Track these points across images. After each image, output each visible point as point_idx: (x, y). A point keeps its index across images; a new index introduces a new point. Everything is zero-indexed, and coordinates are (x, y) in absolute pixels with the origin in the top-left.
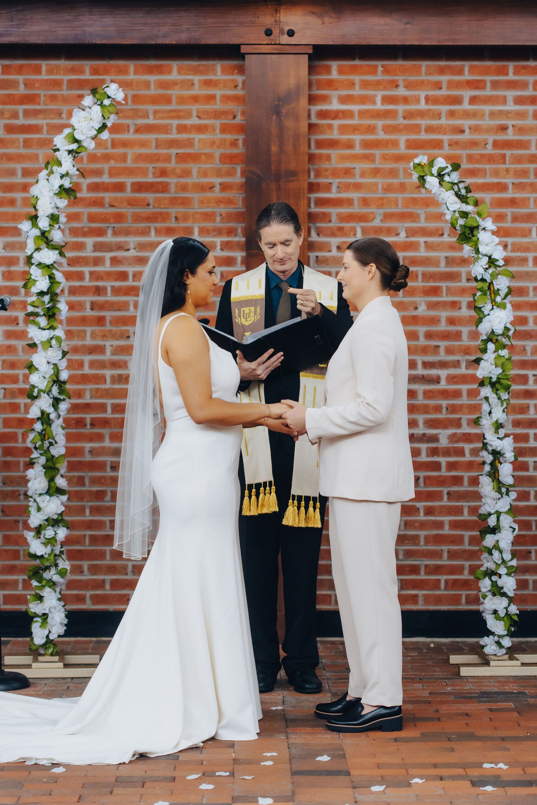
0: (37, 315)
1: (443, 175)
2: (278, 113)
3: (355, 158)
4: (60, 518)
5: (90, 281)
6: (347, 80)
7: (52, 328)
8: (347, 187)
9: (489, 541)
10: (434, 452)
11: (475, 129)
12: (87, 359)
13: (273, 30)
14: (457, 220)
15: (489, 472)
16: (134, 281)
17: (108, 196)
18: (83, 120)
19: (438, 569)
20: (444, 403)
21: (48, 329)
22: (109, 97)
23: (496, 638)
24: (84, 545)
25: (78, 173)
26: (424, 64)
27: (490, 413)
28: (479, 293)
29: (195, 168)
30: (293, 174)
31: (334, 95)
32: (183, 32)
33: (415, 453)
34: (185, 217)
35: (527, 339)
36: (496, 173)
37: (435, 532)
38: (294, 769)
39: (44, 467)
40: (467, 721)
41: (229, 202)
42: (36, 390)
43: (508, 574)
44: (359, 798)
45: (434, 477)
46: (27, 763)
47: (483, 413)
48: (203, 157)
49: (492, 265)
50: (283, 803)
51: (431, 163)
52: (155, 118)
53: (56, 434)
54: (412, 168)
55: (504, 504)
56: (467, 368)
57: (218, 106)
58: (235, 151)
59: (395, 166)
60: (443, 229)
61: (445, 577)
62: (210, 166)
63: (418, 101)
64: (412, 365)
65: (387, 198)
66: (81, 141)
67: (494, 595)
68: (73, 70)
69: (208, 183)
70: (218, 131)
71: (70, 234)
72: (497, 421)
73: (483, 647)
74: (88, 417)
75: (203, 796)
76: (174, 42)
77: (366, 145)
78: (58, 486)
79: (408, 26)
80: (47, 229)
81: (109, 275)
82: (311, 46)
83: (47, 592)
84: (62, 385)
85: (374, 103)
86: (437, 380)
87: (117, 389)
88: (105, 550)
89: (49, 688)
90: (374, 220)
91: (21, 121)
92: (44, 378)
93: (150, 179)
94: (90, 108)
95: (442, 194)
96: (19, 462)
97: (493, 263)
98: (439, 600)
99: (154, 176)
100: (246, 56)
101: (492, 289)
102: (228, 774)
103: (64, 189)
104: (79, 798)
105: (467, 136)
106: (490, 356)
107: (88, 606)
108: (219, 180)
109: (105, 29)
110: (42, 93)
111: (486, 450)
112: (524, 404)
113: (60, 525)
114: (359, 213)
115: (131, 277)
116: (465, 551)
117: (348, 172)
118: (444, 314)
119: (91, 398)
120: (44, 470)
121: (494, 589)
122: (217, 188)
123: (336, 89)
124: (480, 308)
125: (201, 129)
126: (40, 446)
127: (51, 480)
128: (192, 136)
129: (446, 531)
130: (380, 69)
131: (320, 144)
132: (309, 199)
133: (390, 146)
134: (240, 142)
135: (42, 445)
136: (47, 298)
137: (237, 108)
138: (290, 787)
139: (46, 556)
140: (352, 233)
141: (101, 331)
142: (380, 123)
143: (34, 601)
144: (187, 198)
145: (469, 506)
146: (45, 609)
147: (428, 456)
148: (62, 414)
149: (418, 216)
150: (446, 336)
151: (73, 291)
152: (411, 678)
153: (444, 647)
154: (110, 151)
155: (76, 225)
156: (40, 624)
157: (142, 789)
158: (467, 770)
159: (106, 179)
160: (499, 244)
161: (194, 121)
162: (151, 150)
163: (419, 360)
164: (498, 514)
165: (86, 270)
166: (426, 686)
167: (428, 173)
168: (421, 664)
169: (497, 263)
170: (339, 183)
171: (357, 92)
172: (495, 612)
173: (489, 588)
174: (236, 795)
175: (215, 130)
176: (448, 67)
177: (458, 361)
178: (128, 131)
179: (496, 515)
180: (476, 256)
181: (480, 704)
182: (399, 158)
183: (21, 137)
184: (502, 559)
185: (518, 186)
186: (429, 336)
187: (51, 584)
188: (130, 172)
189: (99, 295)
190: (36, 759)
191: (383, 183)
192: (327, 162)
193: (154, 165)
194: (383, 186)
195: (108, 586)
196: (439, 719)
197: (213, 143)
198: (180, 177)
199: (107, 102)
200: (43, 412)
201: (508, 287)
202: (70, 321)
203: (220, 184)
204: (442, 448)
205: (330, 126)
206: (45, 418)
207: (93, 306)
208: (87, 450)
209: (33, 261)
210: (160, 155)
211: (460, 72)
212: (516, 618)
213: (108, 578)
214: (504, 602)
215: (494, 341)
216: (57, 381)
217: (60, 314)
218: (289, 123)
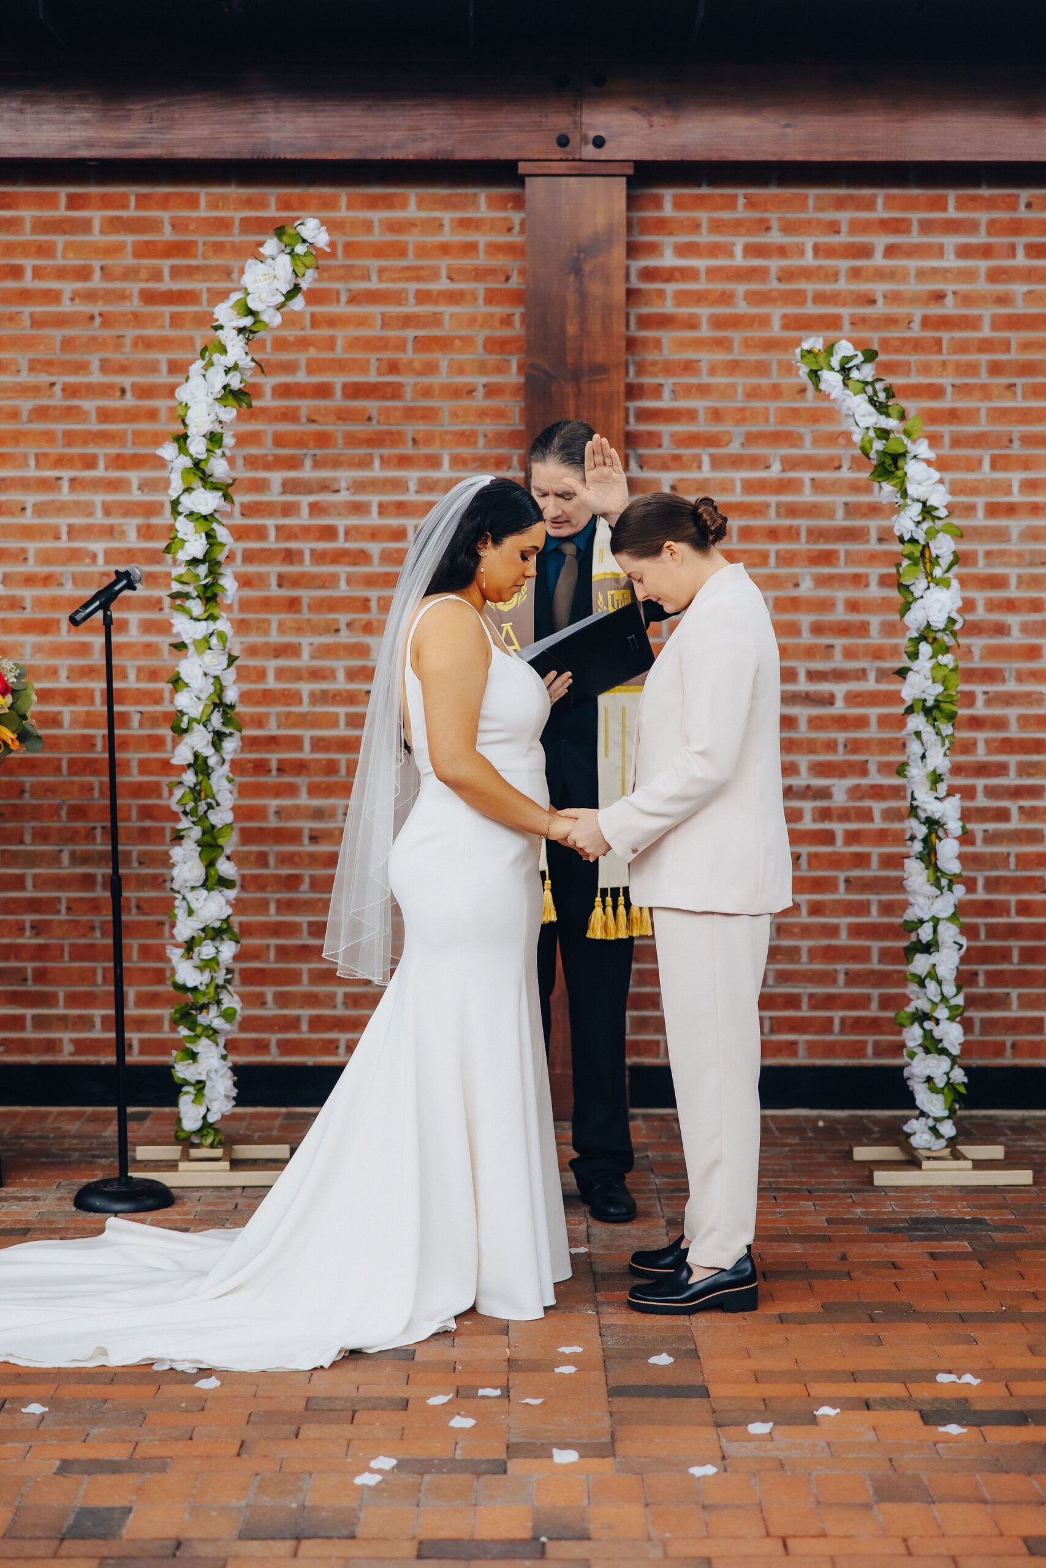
0: (186, 596)
1: (850, 369)
2: (576, 269)
3: (700, 343)
4: (225, 926)
5: (277, 540)
6: (688, 218)
7: (212, 618)
8: (687, 391)
9: (920, 964)
10: (825, 814)
11: (894, 298)
12: (272, 665)
13: (570, 136)
14: (871, 442)
15: (920, 853)
16: (346, 540)
17: (305, 405)
18: (262, 278)
19: (829, 1001)
20: (841, 736)
21: (205, 620)
22: (304, 241)
23: (931, 1123)
24: (268, 961)
25: (253, 364)
26: (812, 193)
27: (923, 757)
28: (906, 563)
29: (444, 360)
30: (601, 370)
31: (668, 242)
32: (424, 140)
33: (792, 816)
34: (429, 439)
35: (974, 635)
36: (926, 369)
37: (825, 942)
38: (613, 1383)
39: (199, 843)
40: (897, 1280)
41: (499, 414)
42: (185, 719)
43: (951, 1019)
44: (731, 1448)
45: (825, 854)
46: (155, 1368)
47: (912, 757)
48: (457, 342)
49: (927, 516)
50: (596, 1459)
51: (830, 349)
52: (380, 280)
53: (219, 791)
54: (799, 357)
55: (944, 906)
56: (877, 681)
57: (482, 260)
58: (508, 333)
59: (764, 356)
60: (840, 458)
61: (841, 1014)
62: (470, 356)
63: (802, 253)
64: (788, 675)
65: (751, 409)
66: (258, 313)
67: (927, 1051)
68: (250, 203)
69: (466, 385)
70: (481, 301)
71: (245, 465)
72: (934, 771)
73: (909, 1135)
74: (274, 758)
75: (457, 1444)
76: (411, 157)
77: (719, 323)
78: (221, 874)
79: (789, 130)
80: (203, 457)
81: (306, 532)
82: (632, 164)
83: (203, 1047)
84: (228, 711)
85: (731, 255)
86: (830, 700)
87: (320, 713)
88: (301, 970)
89: (204, 1208)
90: (731, 445)
91: (167, 284)
92: (199, 699)
93: (373, 377)
94: (273, 259)
95: (848, 399)
96: (163, 829)
97: (929, 512)
98: (830, 1049)
99: (379, 372)
100: (527, 179)
101: (927, 555)
102: (498, 1392)
103: (231, 391)
104: (241, 1446)
105: (880, 309)
106: (924, 664)
107: (274, 1057)
108: (484, 380)
109: (300, 135)
110: (200, 239)
111: (917, 817)
112: (968, 738)
113: (224, 937)
114: (705, 432)
115: (341, 535)
116: (873, 972)
117: (689, 367)
118: (841, 595)
119: (279, 727)
120: (199, 849)
121: (928, 1044)
122: (480, 393)
123: (671, 234)
124: (908, 587)
125: (454, 297)
126: (191, 810)
127: (210, 864)
128: (439, 309)
129: (843, 940)
130: (741, 201)
131: (645, 322)
132: (627, 410)
133: (756, 325)
134: (517, 319)
135: (195, 809)
136: (202, 569)
137: (512, 264)
138: (606, 1422)
139: (202, 988)
140: (695, 465)
141: (295, 620)
142: (741, 288)
143: (182, 1060)
144: (432, 409)
145: (880, 902)
146: (200, 1074)
147: (814, 820)
148: (228, 757)
149: (800, 437)
150: (844, 630)
151: (249, 557)
152: (794, 1190)
153: (839, 1127)
154: (309, 332)
155: (254, 451)
156: (193, 1097)
157: (350, 1427)
158: (910, 1386)
159: (301, 377)
160: (941, 481)
161: (443, 284)
162: (375, 331)
163: (802, 667)
164: (936, 921)
165: (270, 523)
166: (820, 1206)
167: (824, 365)
168: (806, 1161)
169: (936, 513)
170: (674, 384)
171: (704, 237)
172: (929, 1080)
173: (920, 1041)
174: (514, 1440)
175: (476, 299)
176: (851, 197)
177: (864, 671)
178: (338, 301)
179: (931, 924)
180: (901, 501)
181: (914, 1243)
182: (770, 345)
183: (167, 310)
184: (942, 994)
185: (962, 390)
186: (817, 629)
187: (211, 1032)
188: (341, 366)
189: (291, 563)
190: (172, 1361)
191: (744, 384)
192: (656, 352)
193: (379, 356)
194: (744, 389)
195: (304, 1026)
196: (849, 1273)
197: (473, 320)
198: (420, 374)
199: (300, 249)
200: (196, 755)
201: (954, 552)
202: (245, 605)
203: (485, 386)
204: (837, 808)
205: (661, 293)
206: (200, 765)
207: (282, 580)
208: (272, 810)
209: (180, 509)
210: (388, 339)
211: (870, 205)
212: (962, 1090)
213: (306, 1013)
214: (945, 1063)
215: (930, 640)
216: (219, 704)
217: (225, 595)
218: (595, 288)
